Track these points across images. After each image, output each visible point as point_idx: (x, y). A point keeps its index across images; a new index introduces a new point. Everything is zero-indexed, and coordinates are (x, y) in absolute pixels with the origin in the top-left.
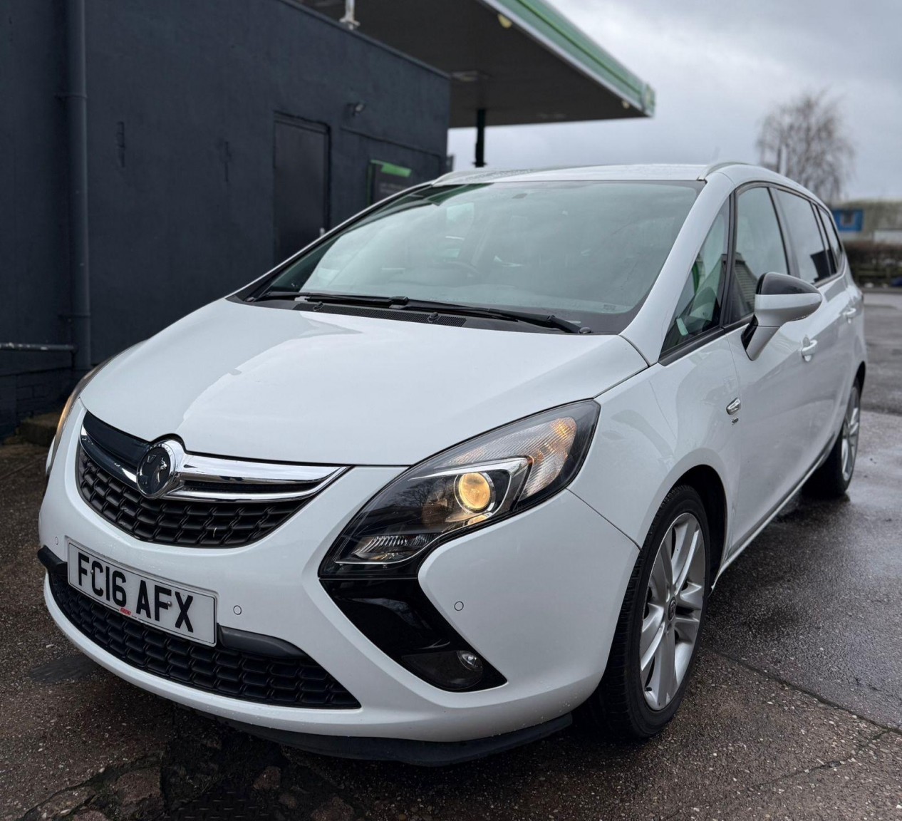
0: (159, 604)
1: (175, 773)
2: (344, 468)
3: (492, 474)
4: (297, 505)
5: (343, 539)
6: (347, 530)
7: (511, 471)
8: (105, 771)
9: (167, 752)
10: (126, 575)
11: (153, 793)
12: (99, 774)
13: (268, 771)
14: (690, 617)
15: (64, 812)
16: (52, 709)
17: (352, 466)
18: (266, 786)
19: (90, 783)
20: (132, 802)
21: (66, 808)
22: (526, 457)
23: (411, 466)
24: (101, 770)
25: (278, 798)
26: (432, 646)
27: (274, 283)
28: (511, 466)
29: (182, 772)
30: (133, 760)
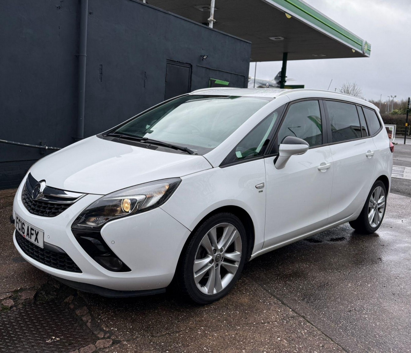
0: (32, 234)
1: (41, 294)
2: (85, 194)
3: (131, 200)
4: (69, 205)
5: (80, 217)
6: (82, 214)
7: (138, 200)
8: (20, 289)
9: (42, 287)
10: (25, 224)
11: (31, 297)
12: (17, 290)
13: (70, 297)
14: (234, 264)
15: (2, 298)
16: (14, 270)
17: (88, 194)
18: (68, 301)
19: (13, 292)
20: (23, 299)
21: (3, 297)
22: (145, 195)
23: (105, 195)
24: (19, 289)
25: (69, 305)
26: (104, 255)
27: (117, 130)
28: (139, 198)
29: (44, 293)
30: (30, 287)
